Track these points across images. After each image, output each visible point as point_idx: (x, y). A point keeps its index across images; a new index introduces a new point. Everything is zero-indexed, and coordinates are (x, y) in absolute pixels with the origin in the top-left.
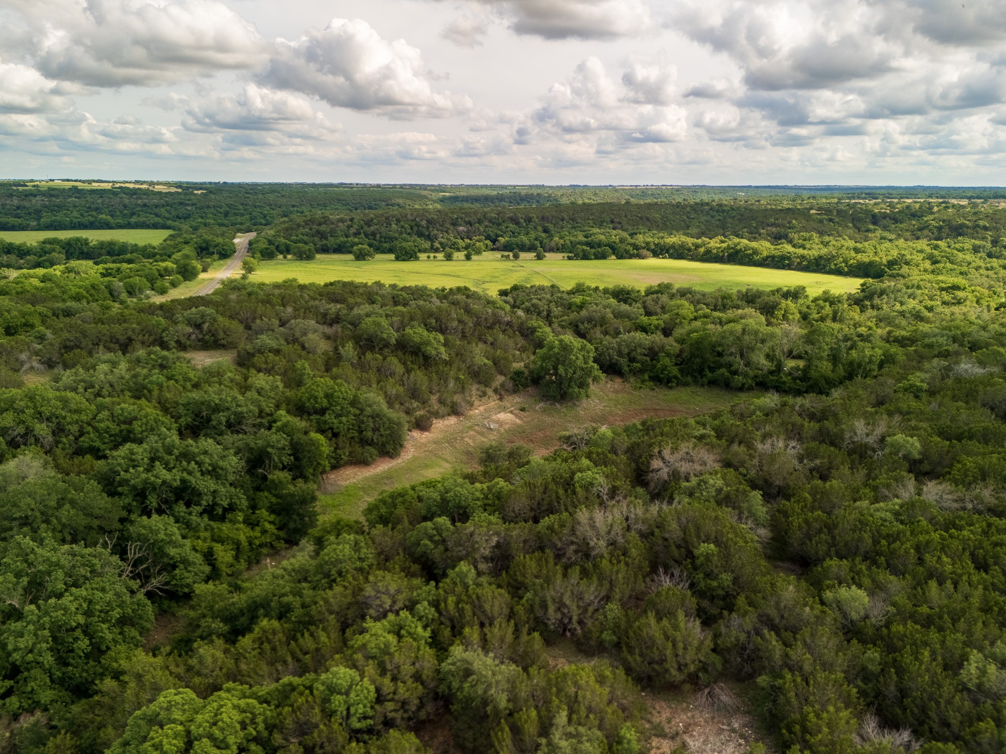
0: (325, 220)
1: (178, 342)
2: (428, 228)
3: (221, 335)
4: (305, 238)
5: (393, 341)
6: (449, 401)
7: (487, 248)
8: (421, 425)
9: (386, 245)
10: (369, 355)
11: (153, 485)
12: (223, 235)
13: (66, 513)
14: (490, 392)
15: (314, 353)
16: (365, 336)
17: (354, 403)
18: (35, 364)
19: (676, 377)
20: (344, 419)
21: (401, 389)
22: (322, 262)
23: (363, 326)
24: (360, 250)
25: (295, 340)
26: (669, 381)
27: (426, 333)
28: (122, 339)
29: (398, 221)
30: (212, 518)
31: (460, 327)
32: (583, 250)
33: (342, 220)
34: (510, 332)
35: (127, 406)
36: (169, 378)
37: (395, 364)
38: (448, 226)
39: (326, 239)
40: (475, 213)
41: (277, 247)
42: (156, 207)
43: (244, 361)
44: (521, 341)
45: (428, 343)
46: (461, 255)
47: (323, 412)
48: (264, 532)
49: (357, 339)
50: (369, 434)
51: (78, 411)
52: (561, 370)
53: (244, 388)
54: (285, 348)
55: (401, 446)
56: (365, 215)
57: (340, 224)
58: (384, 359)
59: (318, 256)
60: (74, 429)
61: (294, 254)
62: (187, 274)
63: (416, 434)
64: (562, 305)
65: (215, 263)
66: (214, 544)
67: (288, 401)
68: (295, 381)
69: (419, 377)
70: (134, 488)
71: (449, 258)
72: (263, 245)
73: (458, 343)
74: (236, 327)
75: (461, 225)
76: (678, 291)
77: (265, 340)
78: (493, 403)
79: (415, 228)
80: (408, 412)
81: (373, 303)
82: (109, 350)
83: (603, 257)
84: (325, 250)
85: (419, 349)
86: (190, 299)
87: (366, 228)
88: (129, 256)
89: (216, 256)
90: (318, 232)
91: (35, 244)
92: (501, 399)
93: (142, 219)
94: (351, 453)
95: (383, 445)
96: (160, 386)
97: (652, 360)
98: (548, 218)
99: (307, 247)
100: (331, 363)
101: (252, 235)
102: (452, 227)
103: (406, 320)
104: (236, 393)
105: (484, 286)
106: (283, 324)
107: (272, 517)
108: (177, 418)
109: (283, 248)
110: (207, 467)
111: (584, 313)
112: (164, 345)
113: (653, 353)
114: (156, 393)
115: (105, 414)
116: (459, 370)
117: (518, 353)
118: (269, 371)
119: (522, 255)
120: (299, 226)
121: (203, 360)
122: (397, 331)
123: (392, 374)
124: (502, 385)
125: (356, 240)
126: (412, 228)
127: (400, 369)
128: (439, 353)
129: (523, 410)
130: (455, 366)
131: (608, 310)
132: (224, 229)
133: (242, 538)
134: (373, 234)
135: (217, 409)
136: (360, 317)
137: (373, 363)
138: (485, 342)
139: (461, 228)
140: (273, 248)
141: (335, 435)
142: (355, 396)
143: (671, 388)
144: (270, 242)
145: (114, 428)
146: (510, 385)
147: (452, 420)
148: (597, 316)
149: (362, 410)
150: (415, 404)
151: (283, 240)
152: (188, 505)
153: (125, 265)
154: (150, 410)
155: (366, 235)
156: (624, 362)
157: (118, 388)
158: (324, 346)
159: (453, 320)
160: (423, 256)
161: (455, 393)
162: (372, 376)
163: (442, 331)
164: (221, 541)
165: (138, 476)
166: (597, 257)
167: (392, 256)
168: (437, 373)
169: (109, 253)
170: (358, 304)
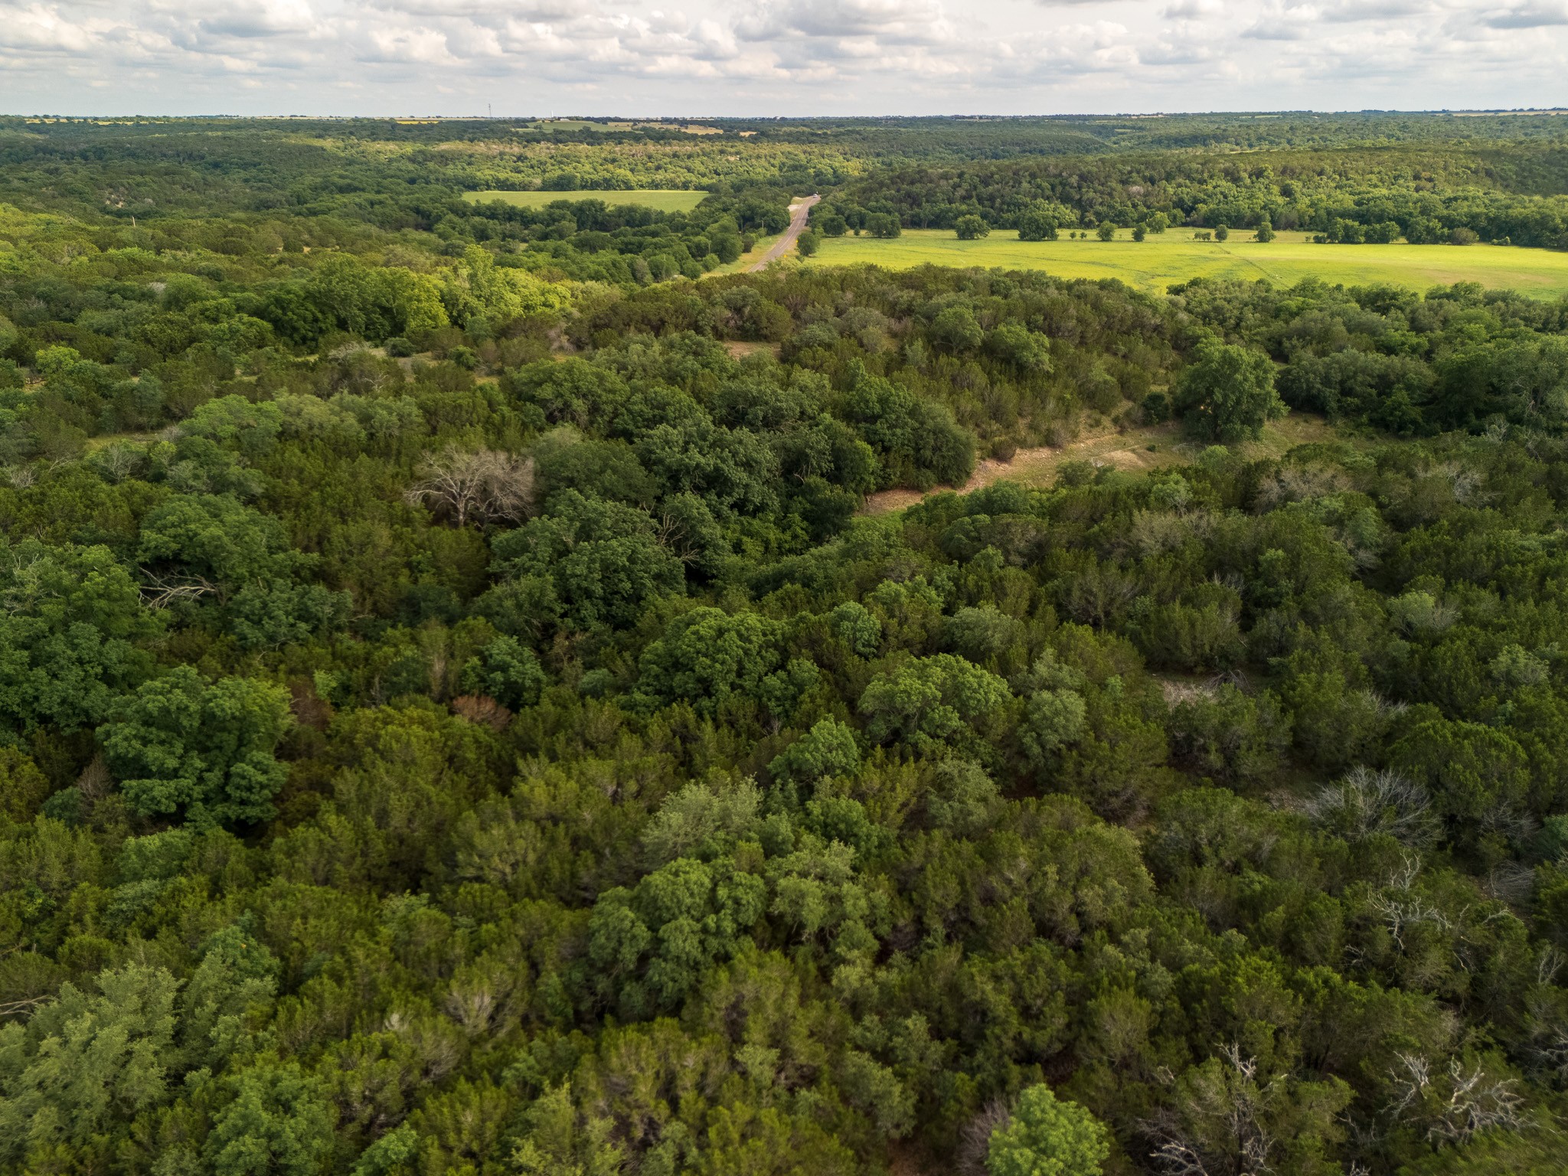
0: (921, 176)
1: (714, 328)
2: (1080, 187)
3: (764, 323)
4: (889, 204)
5: (978, 342)
6: (1044, 427)
7: (1175, 222)
8: (1000, 454)
9: (1009, 216)
10: (943, 359)
11: (687, 467)
12: (774, 199)
13: (609, 477)
14: (1106, 421)
15: (874, 351)
16: (941, 333)
17: (913, 412)
18: (566, 344)
19: (1414, 422)
20: (898, 431)
21: (979, 405)
22: (908, 240)
23: (940, 318)
24: (967, 223)
25: (852, 334)
26: (1401, 427)
27: (1025, 333)
28: (654, 319)
29: (1033, 176)
30: (742, 513)
31: (1079, 329)
32: (1346, 228)
33: (945, 176)
34: (1156, 339)
35: (661, 390)
36: (704, 366)
37: (976, 373)
38: (1114, 184)
39: (919, 205)
40: (1163, 163)
41: (847, 219)
42: (689, 157)
43: (789, 357)
44: (1173, 356)
45: (1026, 346)
46: (1127, 233)
47: (873, 419)
48: (795, 537)
49: (929, 338)
50: (928, 453)
51: (612, 391)
52: (1218, 396)
53: (786, 384)
54: (838, 342)
55: (968, 474)
56: (982, 166)
57: (943, 182)
58: (963, 364)
59: (904, 232)
60: (609, 408)
61: (871, 229)
62: (726, 254)
63: (991, 464)
64: (1265, 310)
65: (762, 241)
66: (745, 539)
67: (835, 405)
68: (844, 381)
69: (1007, 392)
70: (669, 469)
71: (1106, 237)
72: (828, 214)
73: (1072, 350)
74: (783, 314)
75: (1135, 183)
76: (1486, 296)
77: (816, 330)
78: (1109, 435)
79: (1059, 189)
80: (983, 436)
81: (962, 289)
82: (640, 331)
83: (1383, 239)
84: (915, 223)
85: (1013, 355)
86: (731, 278)
87: (981, 189)
88: (652, 227)
89: (763, 230)
90: (909, 195)
91: (540, 209)
92: (1121, 433)
93: (670, 175)
94: (902, 474)
95: (944, 469)
96: (695, 373)
97: (1379, 394)
98: (1293, 171)
99: (890, 218)
100: (895, 364)
101: (815, 200)
102: (1119, 187)
103: (1001, 315)
104: (775, 386)
105: (1152, 282)
106: (839, 313)
107: (805, 524)
108: (711, 410)
109: (855, 219)
110: (741, 457)
111: (1296, 322)
112: (699, 330)
113: (1384, 384)
114: (689, 381)
115: (638, 397)
116: (1066, 387)
117: (1162, 371)
118: (816, 369)
119: (1232, 234)
120: (882, 185)
121: (739, 351)
122: (987, 329)
123: (971, 386)
124: (1127, 414)
125: (964, 207)
126: (1053, 188)
127: (981, 379)
128: (1038, 363)
129: (1151, 449)
130: (1061, 380)
131: (1338, 319)
132: (777, 189)
133: (772, 536)
134: (992, 198)
135: (754, 402)
136: (938, 308)
137: (947, 370)
138: (1115, 354)
139: (1135, 189)
140: (841, 219)
141: (886, 450)
142: (916, 405)
143: (1403, 438)
144: (839, 210)
145: (648, 412)
146: (1139, 413)
147: (1044, 453)
148: (1315, 328)
149: (922, 423)
150: (995, 426)
151: (856, 207)
152: (719, 495)
153: (649, 239)
154: (684, 396)
155: (980, 200)
156: (1331, 394)
157: (651, 372)
158: (887, 344)
159: (1070, 318)
160: (1063, 234)
161: (1054, 418)
162: (944, 385)
163: (1051, 333)
164: (750, 534)
165: (673, 456)
166: (1370, 239)
167: (1015, 234)
168: (1033, 389)
169: (628, 223)
170: (939, 292)
